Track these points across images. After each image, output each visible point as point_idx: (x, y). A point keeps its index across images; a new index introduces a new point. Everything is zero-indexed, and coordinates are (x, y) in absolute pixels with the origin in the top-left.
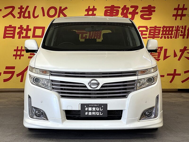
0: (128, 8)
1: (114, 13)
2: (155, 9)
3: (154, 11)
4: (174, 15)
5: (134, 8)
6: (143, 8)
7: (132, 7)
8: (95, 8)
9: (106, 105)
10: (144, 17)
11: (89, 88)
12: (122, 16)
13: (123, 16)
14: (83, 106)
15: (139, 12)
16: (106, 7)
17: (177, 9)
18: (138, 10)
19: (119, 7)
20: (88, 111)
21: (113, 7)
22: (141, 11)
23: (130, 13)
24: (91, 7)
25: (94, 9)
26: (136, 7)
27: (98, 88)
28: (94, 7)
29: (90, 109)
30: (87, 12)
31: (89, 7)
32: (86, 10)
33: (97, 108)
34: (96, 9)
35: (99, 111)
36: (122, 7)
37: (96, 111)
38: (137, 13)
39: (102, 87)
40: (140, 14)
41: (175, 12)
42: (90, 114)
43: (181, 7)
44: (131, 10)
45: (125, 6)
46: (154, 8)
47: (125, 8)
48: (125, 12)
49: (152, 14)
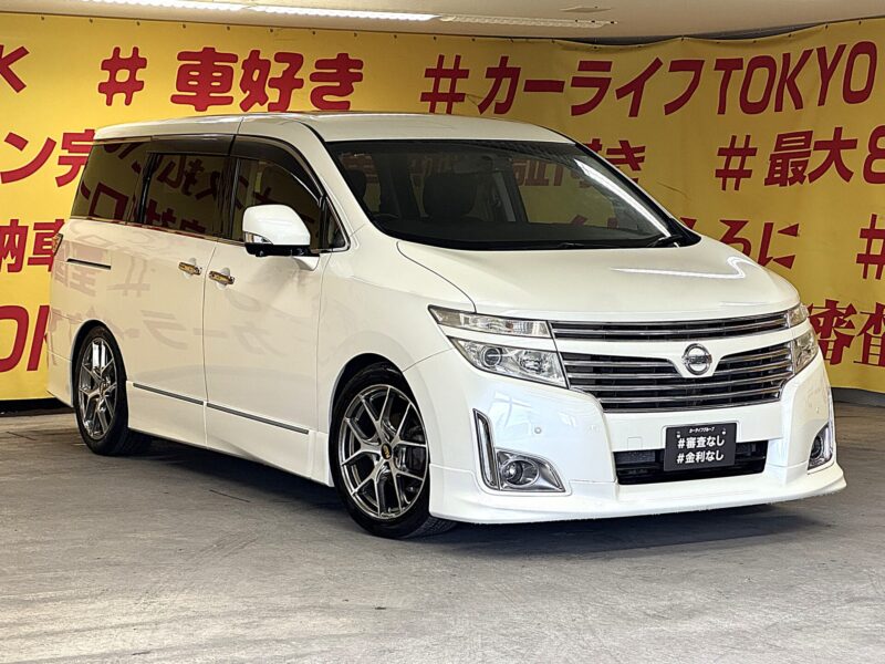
0: (267, 64)
1: (216, 79)
2: (361, 68)
3: (359, 77)
4: (425, 97)
5: (288, 65)
6: (319, 64)
7: (280, 57)
8: (140, 55)
9: (732, 428)
10: (326, 98)
11: (686, 374)
12: (245, 92)
13: (248, 92)
14: (672, 433)
15: (307, 81)
16: (181, 56)
17: (436, 73)
18: (303, 73)
19: (234, 58)
20: (686, 451)
21: (209, 55)
22: (314, 77)
23: (274, 83)
24: (126, 54)
25: (136, 62)
26: (295, 61)
27: (709, 373)
28: (136, 50)
29: (691, 443)
30: (107, 74)
31: (117, 51)
32: (106, 65)
33: (710, 438)
34: (145, 59)
35: (713, 449)
36: (244, 56)
37: (707, 449)
38: (300, 84)
39: (720, 367)
40: (310, 86)
41: (428, 85)
42: (690, 458)
43: (448, 65)
44: (277, 70)
45: (255, 54)
46: (359, 64)
47: (255, 62)
48: (255, 78)
49: (352, 90)
